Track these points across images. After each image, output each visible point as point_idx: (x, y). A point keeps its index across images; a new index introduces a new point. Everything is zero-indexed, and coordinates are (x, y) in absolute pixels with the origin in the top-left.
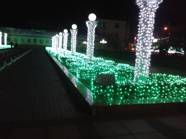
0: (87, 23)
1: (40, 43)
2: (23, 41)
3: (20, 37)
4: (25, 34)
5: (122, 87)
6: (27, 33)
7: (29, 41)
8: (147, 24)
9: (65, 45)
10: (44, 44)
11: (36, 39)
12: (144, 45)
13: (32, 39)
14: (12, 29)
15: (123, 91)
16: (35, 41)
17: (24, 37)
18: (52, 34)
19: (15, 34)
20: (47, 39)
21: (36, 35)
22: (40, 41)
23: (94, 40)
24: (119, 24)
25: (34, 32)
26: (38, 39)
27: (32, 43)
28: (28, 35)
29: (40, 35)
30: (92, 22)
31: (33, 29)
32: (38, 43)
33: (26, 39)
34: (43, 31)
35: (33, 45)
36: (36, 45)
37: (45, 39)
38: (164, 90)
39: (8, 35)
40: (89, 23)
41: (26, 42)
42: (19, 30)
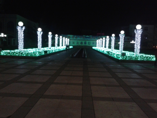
0: (120, 35)
1: (89, 44)
2: (78, 43)
3: (76, 41)
4: (79, 39)
5: (128, 56)
6: (80, 38)
7: (82, 43)
8: (138, 39)
9: (107, 45)
10: (91, 45)
11: (86, 42)
12: (137, 45)
13: (83, 42)
14: (71, 36)
15: (128, 57)
16: (85, 43)
17: (78, 41)
18: (96, 38)
19: (73, 39)
20: (93, 41)
21: (86, 39)
22: (89, 43)
23: (123, 43)
24: (147, 28)
25: (85, 37)
26: (87, 42)
27: (83, 44)
28: (81, 39)
29: (89, 39)
30: (122, 34)
31: (84, 35)
32: (87, 45)
33: (80, 42)
34: (91, 36)
35: (84, 46)
36: (86, 46)
37: (92, 42)
38: (142, 58)
39: (70, 40)
40: (121, 35)
41: (80, 44)
42: (75, 36)
